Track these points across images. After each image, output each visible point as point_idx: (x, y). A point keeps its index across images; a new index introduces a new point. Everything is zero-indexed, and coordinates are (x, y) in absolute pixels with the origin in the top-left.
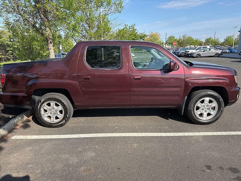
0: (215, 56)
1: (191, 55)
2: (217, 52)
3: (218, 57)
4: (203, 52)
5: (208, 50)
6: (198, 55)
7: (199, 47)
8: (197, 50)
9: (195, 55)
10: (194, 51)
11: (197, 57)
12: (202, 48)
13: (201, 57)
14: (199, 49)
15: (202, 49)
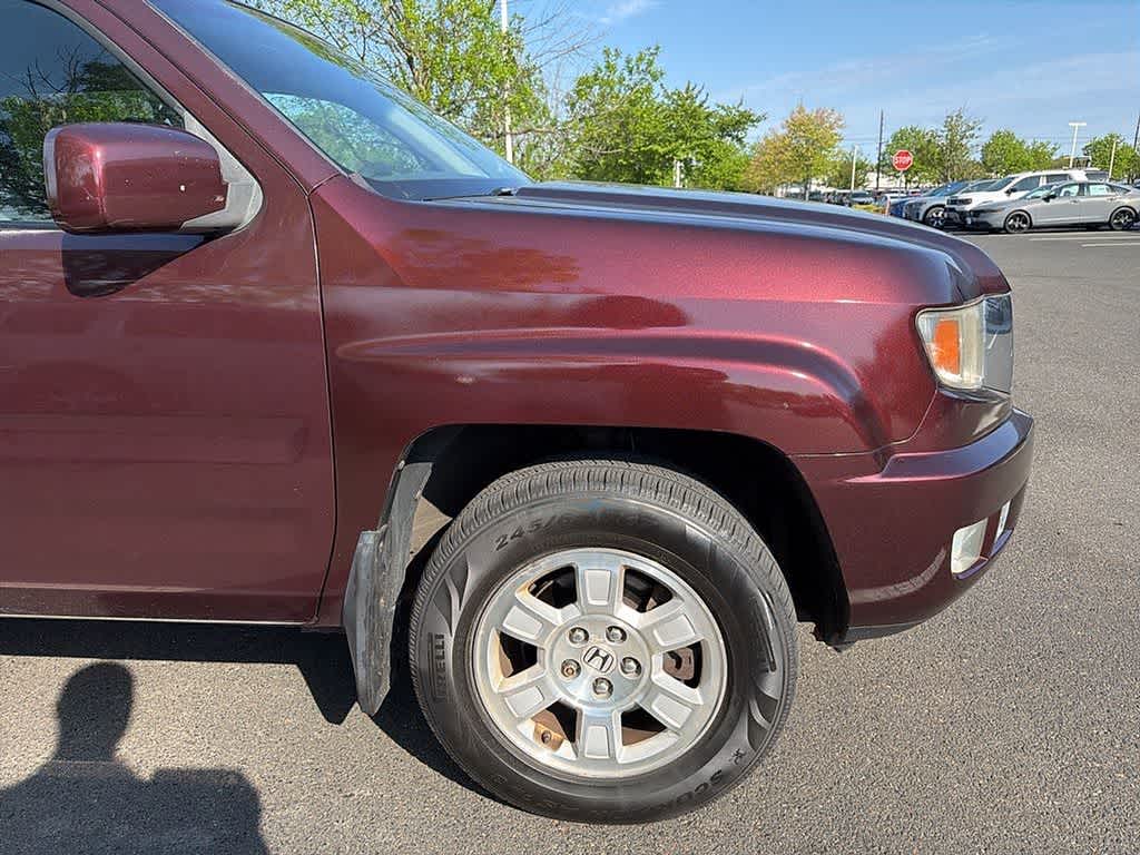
0: (1109, 223)
1: (980, 219)
2: (1126, 201)
3: (1127, 228)
4: (1047, 199)
5: (1075, 189)
6: (1014, 218)
7: (1030, 174)
8: (1014, 190)
9: (997, 220)
10: (998, 197)
11: (1013, 227)
12: (1043, 182)
13: (1033, 228)
14: (1025, 184)
15: (1041, 185)
